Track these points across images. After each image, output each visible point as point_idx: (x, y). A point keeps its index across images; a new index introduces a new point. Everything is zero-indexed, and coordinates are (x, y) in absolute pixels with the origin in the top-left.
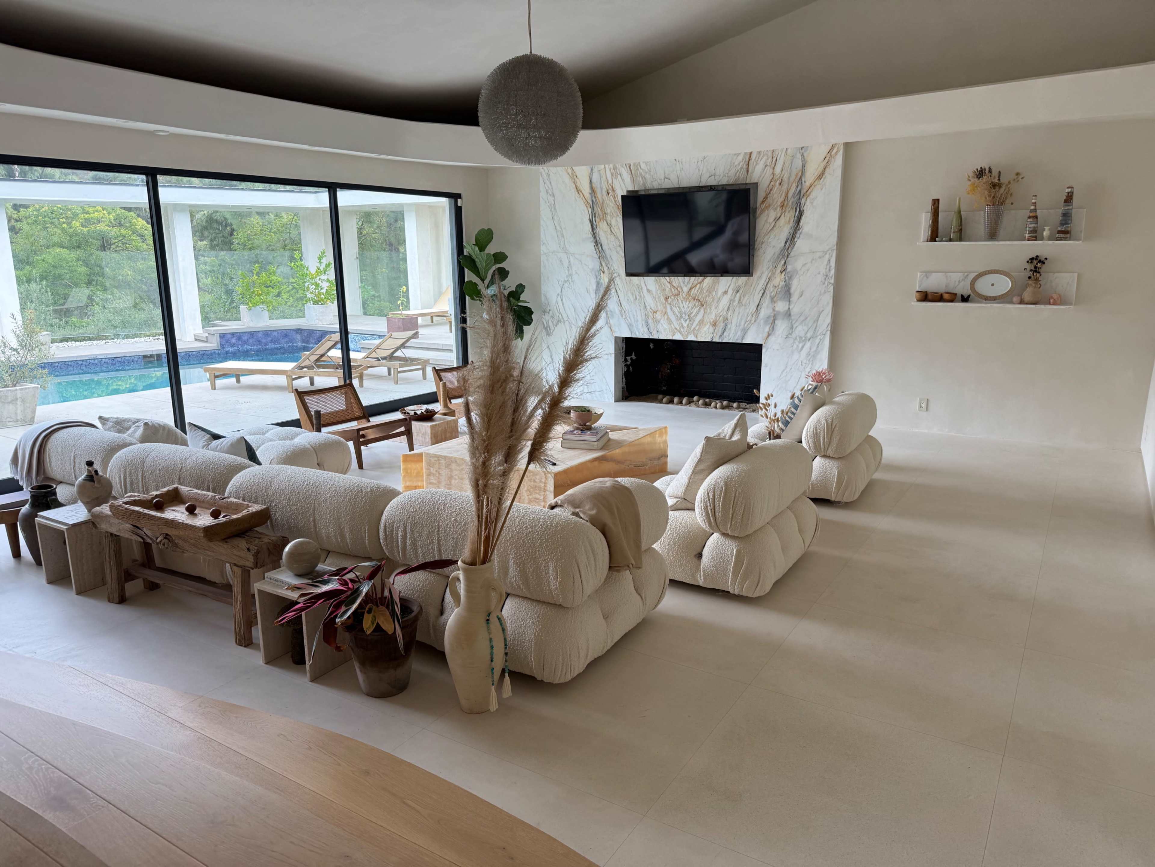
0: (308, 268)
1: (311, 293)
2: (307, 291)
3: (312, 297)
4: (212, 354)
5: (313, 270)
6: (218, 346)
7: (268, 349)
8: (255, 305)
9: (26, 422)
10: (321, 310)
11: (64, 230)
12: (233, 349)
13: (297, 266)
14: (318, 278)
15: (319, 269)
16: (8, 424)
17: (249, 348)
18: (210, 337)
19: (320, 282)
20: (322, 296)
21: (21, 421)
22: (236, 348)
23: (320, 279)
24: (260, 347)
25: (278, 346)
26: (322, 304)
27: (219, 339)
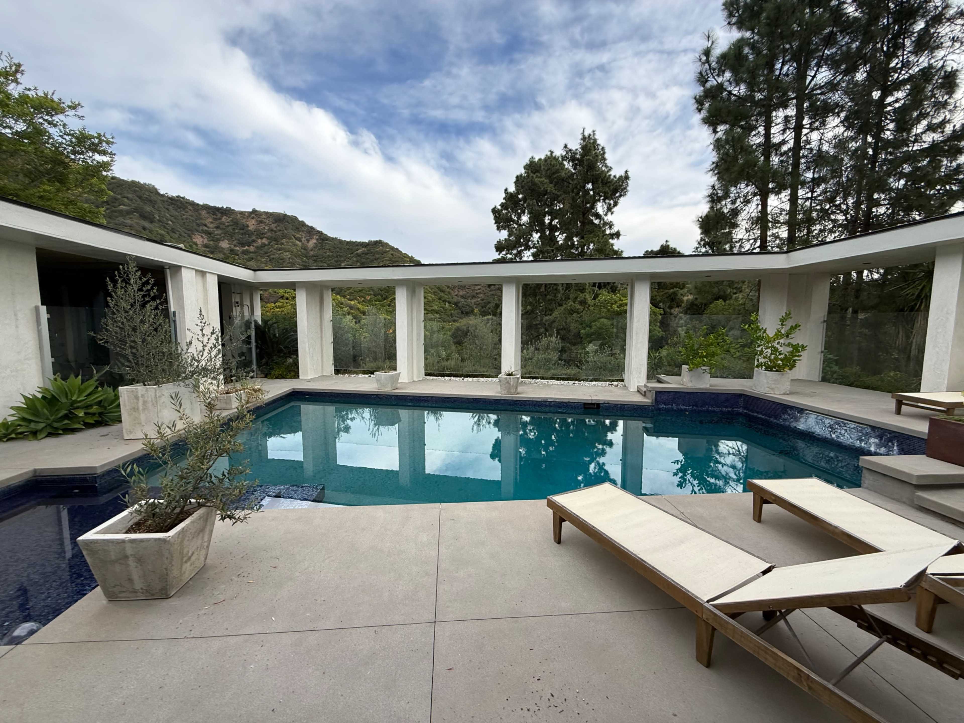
0: (765, 330)
1: (764, 357)
2: (760, 355)
3: (765, 363)
4: (645, 409)
5: (771, 333)
6: (652, 403)
7: (704, 411)
8: (697, 366)
9: (153, 595)
10: (774, 378)
11: (609, 310)
12: (667, 407)
13: (752, 329)
14: (777, 342)
15: (780, 332)
16: (120, 595)
17: (683, 407)
18: (647, 393)
19: (778, 346)
20: (780, 362)
21: (142, 593)
22: (670, 406)
23: (778, 343)
24: (695, 408)
25: (715, 409)
26: (777, 371)
27: (654, 396)
